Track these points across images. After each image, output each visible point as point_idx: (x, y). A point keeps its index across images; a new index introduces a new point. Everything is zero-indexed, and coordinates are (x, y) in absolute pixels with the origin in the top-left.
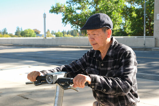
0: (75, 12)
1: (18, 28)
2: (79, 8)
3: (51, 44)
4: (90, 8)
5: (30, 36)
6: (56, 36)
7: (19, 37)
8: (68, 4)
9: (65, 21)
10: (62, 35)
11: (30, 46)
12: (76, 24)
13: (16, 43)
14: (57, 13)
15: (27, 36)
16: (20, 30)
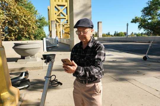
0: (147, 21)
1: (116, 32)
2: (150, 19)
3: (130, 40)
4: (157, 18)
5: (121, 36)
6: (137, 36)
7: (116, 36)
8: (143, 17)
9: (140, 27)
10: (141, 35)
11: (119, 41)
12: (147, 28)
13: (111, 39)
14: (136, 23)
15: (120, 36)
16: (117, 33)
